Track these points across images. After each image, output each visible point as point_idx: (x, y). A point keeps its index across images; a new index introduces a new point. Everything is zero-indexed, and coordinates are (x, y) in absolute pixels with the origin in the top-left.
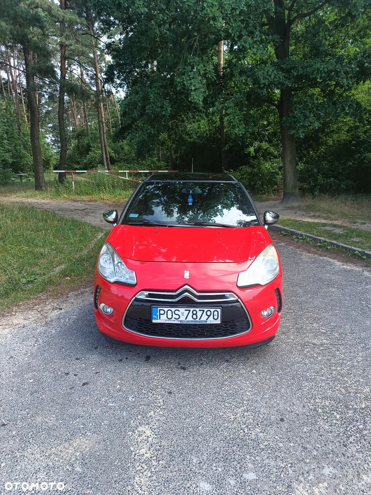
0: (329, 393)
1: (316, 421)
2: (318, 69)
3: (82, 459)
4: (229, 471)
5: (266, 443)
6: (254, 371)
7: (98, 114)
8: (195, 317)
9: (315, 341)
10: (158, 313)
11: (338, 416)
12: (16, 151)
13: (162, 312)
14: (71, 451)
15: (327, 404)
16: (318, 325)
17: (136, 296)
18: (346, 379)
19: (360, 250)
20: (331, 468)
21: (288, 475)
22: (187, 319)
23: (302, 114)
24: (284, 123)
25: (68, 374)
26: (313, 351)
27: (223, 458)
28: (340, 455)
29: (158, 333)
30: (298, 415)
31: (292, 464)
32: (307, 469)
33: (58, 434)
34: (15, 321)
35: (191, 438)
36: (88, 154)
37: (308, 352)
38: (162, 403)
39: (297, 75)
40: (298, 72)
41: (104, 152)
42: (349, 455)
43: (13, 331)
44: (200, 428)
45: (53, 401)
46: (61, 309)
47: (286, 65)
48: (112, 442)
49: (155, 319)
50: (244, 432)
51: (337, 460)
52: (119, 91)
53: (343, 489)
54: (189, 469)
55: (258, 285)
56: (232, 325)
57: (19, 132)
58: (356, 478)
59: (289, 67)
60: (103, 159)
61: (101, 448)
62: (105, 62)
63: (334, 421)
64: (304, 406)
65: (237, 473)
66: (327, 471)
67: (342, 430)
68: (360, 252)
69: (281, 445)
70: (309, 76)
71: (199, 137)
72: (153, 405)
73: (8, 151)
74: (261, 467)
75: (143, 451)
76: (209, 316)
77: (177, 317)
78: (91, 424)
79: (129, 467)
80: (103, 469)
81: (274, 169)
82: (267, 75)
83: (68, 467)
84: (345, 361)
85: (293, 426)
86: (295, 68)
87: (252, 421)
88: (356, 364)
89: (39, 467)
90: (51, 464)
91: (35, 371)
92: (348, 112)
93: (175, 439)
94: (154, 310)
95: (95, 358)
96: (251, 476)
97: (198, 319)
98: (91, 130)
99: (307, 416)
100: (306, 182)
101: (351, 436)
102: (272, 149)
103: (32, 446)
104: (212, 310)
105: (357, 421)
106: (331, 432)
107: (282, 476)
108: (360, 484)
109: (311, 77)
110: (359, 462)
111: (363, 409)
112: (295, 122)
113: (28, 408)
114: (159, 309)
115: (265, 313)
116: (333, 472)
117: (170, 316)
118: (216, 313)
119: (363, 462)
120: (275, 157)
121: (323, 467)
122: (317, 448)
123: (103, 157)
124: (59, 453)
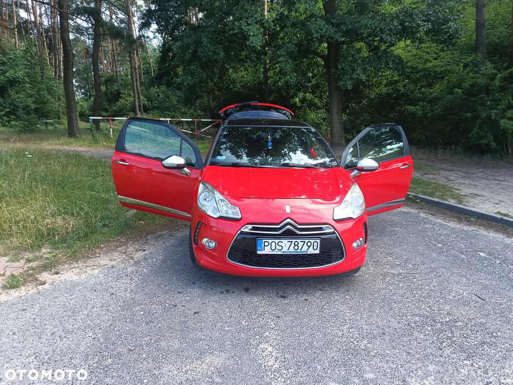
0: (417, 311)
1: (412, 333)
2: (366, 25)
3: (218, 372)
4: (351, 373)
5: (375, 351)
6: (347, 297)
7: (131, 59)
8: (296, 247)
9: (393, 271)
10: (263, 245)
11: (429, 329)
12: (40, 96)
13: (267, 244)
14: (205, 367)
15: (418, 320)
16: (391, 258)
17: (241, 230)
18: (428, 300)
19: (414, 194)
20: (434, 366)
21: (400, 373)
22: (290, 250)
23: (351, 67)
24: (333, 75)
25: (176, 306)
26: (394, 279)
27: (342, 364)
28: (438, 356)
29: (261, 264)
30: (396, 329)
31: (401, 365)
32: (414, 367)
33: (187, 355)
34: (102, 262)
35: (310, 351)
36: (118, 101)
37: (389, 280)
38: (274, 326)
39: (347, 29)
40: (347, 27)
41: (136, 99)
42: (446, 356)
43: (103, 271)
44: (315, 343)
45: (170, 328)
46: (144, 250)
47: (335, 19)
48: (240, 358)
49: (260, 250)
50: (354, 344)
51: (437, 360)
52: (156, 36)
53: (448, 380)
54: (316, 374)
55: (350, 219)
56: (329, 255)
57: (42, 76)
58: (456, 371)
59: (339, 21)
60: (135, 106)
61: (233, 363)
62: (136, 6)
63: (427, 332)
64: (399, 322)
65: (358, 374)
66: (431, 368)
67: (435, 338)
68: (413, 196)
69: (388, 352)
70: (357, 31)
71: (243, 87)
72: (266, 327)
73: (31, 96)
74: (376, 369)
75: (271, 363)
76: (309, 247)
77: (280, 248)
78: (215, 345)
79: (263, 376)
80: (240, 378)
81: (318, 120)
82: (319, 29)
83: (207, 379)
84: (423, 286)
85: (394, 338)
86: (344, 24)
87: (358, 336)
88: (433, 288)
89: (180, 381)
90: (191, 377)
91: (142, 304)
92: (391, 66)
93: (295, 352)
94: (259, 242)
95: (196, 292)
96: (370, 376)
97: (299, 250)
98: (121, 76)
99: (404, 329)
100: (349, 133)
101: (443, 342)
102: (316, 101)
103: (166, 365)
104: (312, 241)
105: (446, 331)
106: (427, 340)
107: (396, 374)
108: (459, 376)
109: (359, 32)
110: (455, 360)
111: (448, 322)
112: (344, 74)
113: (149, 336)
114: (264, 241)
115: (355, 245)
116: (437, 368)
117: (273, 248)
118: (315, 244)
119: (458, 360)
120: (319, 108)
121: (428, 366)
122: (418, 352)
123: (135, 104)
124: (195, 369)
